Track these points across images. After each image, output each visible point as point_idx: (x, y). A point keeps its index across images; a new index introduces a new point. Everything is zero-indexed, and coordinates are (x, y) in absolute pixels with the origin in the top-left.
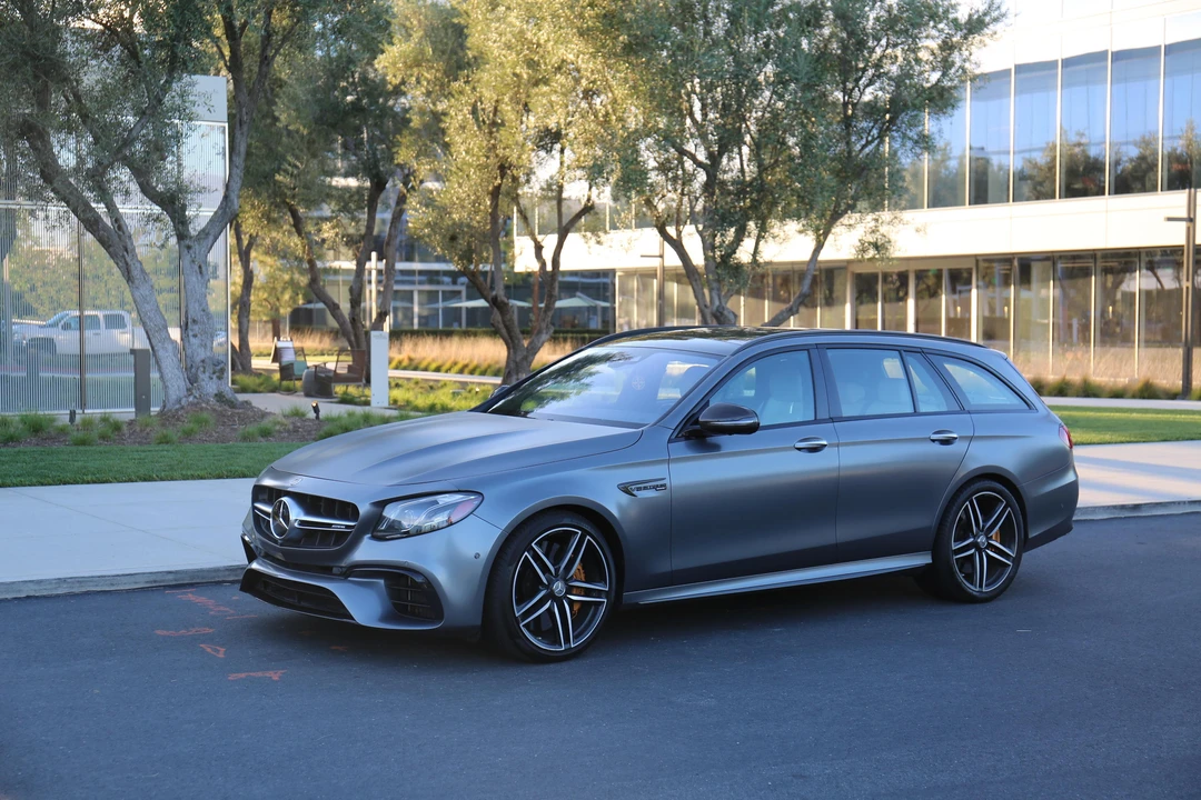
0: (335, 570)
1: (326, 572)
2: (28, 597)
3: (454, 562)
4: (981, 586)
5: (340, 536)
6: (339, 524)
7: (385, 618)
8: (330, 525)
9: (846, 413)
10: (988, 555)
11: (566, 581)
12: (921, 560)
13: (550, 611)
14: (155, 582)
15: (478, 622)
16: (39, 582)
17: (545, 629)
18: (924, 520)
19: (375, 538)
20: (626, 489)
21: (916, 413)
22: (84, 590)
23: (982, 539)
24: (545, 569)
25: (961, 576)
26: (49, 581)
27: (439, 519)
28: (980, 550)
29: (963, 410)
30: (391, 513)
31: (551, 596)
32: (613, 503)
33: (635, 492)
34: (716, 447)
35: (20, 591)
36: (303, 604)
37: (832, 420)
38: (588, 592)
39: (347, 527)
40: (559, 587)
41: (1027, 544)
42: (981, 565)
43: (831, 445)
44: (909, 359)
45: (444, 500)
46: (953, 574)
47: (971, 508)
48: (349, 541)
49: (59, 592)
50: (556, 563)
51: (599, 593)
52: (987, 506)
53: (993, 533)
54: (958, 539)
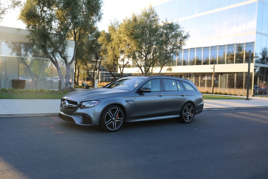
0: (73, 114)
1: (72, 114)
2: (24, 117)
3: (95, 114)
4: (188, 121)
5: (75, 108)
6: (74, 106)
7: (81, 123)
8: (72, 106)
9: (166, 90)
10: (189, 115)
11: (115, 118)
12: (178, 116)
13: (112, 123)
14: (47, 115)
15: (98, 124)
16: (27, 114)
17: (111, 126)
18: (178, 109)
19: (81, 108)
20: (127, 101)
21: (178, 91)
22: (34, 116)
23: (188, 113)
24: (111, 115)
26: (28, 114)
27: (92, 105)
28: (188, 114)
29: (186, 91)
30: (83, 104)
31: (112, 120)
32: (124, 104)
33: (128, 102)
34: (143, 95)
35: (23, 116)
36: (68, 120)
37: (164, 91)
38: (119, 120)
39: (76, 106)
40: (114, 118)
41: (195, 114)
42: (188, 117)
43: (163, 95)
44: (177, 82)
45: (93, 102)
46: (183, 118)
47: (187, 107)
48: (76, 109)
49: (30, 116)
50: (113, 114)
51: (121, 120)
52: (189, 107)
53: (190, 112)
54: (184, 113)
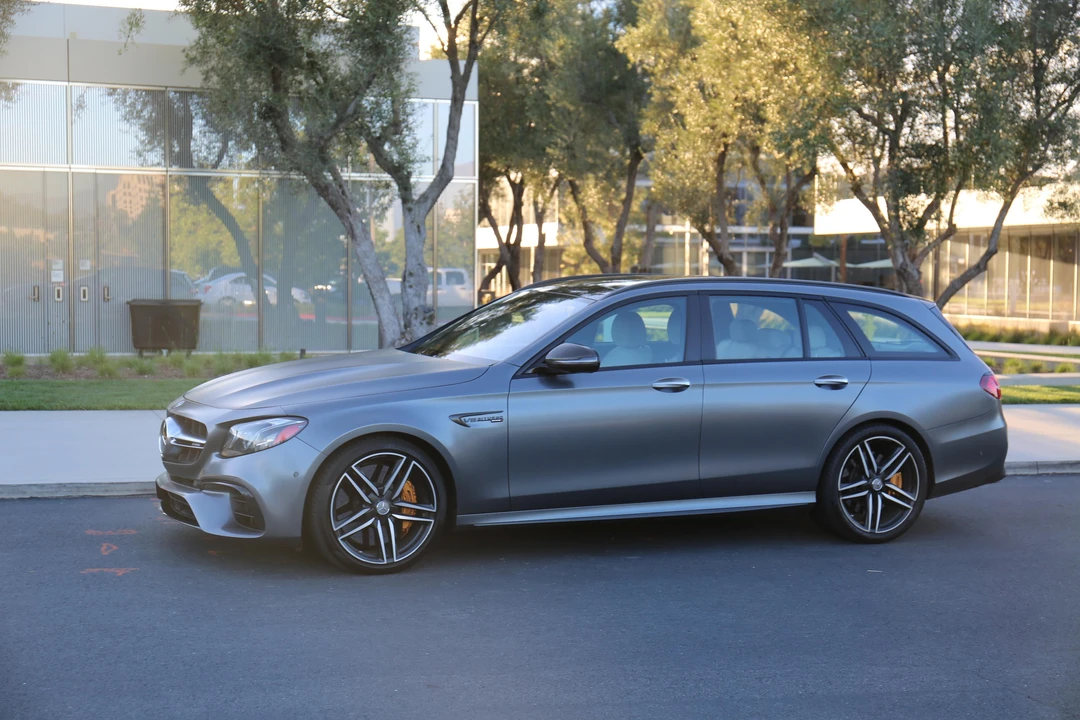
0: (194, 482)
1: (188, 483)
2: (31, 498)
4: (873, 527)
5: (198, 452)
6: (196, 441)
7: (227, 527)
8: (190, 443)
10: (884, 499)
11: (391, 501)
12: (810, 498)
13: (373, 526)
14: (146, 490)
15: (298, 533)
16: (42, 486)
17: (367, 542)
18: (804, 461)
19: (221, 455)
20: (460, 420)
21: (806, 358)
22: (81, 494)
23: (877, 483)
24: (368, 491)
25: (849, 517)
26: (51, 486)
27: (270, 440)
28: (875, 495)
29: (864, 357)
30: (237, 432)
31: (374, 514)
32: (446, 436)
33: (469, 423)
34: (568, 384)
35: (24, 493)
37: (702, 362)
38: (419, 513)
39: (201, 444)
40: (383, 506)
41: (931, 490)
42: (874, 508)
43: (694, 386)
44: (810, 310)
45: (277, 422)
46: (839, 514)
47: (866, 455)
48: (202, 457)
49: (59, 495)
50: (380, 486)
51: (429, 514)
52: (883, 450)
53: (893, 475)
54: (845, 481)
